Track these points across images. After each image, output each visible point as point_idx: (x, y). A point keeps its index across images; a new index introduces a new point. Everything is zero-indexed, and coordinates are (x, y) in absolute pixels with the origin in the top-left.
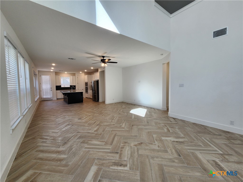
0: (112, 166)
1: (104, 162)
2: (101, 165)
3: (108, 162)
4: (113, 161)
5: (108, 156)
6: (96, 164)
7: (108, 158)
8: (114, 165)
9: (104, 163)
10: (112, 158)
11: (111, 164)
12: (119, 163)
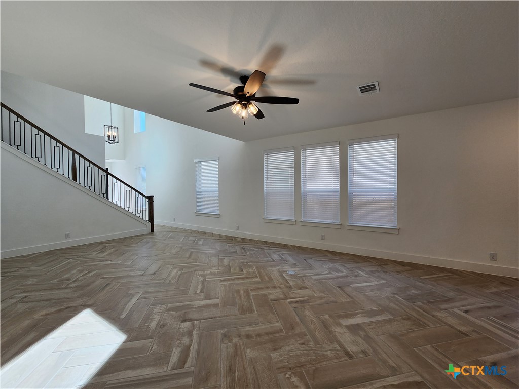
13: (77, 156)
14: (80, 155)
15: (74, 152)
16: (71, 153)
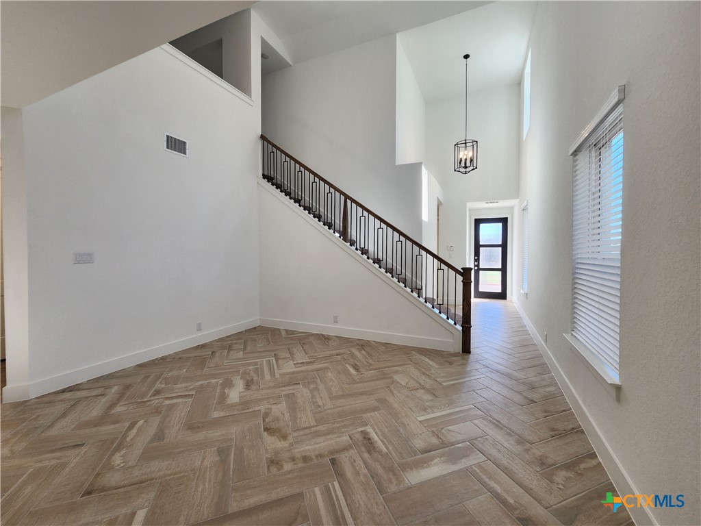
0: (380, 452)
1: (380, 471)
2: (393, 471)
3: (377, 463)
4: (366, 455)
5: (358, 474)
6: (400, 481)
7: (365, 471)
8: (374, 448)
9: (384, 468)
10: (359, 462)
11: (376, 455)
12: (365, 445)
13: (349, 202)
14: (353, 201)
15: (347, 197)
16: (343, 197)
